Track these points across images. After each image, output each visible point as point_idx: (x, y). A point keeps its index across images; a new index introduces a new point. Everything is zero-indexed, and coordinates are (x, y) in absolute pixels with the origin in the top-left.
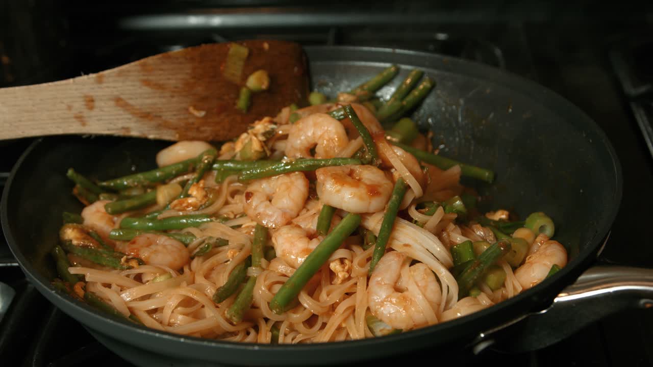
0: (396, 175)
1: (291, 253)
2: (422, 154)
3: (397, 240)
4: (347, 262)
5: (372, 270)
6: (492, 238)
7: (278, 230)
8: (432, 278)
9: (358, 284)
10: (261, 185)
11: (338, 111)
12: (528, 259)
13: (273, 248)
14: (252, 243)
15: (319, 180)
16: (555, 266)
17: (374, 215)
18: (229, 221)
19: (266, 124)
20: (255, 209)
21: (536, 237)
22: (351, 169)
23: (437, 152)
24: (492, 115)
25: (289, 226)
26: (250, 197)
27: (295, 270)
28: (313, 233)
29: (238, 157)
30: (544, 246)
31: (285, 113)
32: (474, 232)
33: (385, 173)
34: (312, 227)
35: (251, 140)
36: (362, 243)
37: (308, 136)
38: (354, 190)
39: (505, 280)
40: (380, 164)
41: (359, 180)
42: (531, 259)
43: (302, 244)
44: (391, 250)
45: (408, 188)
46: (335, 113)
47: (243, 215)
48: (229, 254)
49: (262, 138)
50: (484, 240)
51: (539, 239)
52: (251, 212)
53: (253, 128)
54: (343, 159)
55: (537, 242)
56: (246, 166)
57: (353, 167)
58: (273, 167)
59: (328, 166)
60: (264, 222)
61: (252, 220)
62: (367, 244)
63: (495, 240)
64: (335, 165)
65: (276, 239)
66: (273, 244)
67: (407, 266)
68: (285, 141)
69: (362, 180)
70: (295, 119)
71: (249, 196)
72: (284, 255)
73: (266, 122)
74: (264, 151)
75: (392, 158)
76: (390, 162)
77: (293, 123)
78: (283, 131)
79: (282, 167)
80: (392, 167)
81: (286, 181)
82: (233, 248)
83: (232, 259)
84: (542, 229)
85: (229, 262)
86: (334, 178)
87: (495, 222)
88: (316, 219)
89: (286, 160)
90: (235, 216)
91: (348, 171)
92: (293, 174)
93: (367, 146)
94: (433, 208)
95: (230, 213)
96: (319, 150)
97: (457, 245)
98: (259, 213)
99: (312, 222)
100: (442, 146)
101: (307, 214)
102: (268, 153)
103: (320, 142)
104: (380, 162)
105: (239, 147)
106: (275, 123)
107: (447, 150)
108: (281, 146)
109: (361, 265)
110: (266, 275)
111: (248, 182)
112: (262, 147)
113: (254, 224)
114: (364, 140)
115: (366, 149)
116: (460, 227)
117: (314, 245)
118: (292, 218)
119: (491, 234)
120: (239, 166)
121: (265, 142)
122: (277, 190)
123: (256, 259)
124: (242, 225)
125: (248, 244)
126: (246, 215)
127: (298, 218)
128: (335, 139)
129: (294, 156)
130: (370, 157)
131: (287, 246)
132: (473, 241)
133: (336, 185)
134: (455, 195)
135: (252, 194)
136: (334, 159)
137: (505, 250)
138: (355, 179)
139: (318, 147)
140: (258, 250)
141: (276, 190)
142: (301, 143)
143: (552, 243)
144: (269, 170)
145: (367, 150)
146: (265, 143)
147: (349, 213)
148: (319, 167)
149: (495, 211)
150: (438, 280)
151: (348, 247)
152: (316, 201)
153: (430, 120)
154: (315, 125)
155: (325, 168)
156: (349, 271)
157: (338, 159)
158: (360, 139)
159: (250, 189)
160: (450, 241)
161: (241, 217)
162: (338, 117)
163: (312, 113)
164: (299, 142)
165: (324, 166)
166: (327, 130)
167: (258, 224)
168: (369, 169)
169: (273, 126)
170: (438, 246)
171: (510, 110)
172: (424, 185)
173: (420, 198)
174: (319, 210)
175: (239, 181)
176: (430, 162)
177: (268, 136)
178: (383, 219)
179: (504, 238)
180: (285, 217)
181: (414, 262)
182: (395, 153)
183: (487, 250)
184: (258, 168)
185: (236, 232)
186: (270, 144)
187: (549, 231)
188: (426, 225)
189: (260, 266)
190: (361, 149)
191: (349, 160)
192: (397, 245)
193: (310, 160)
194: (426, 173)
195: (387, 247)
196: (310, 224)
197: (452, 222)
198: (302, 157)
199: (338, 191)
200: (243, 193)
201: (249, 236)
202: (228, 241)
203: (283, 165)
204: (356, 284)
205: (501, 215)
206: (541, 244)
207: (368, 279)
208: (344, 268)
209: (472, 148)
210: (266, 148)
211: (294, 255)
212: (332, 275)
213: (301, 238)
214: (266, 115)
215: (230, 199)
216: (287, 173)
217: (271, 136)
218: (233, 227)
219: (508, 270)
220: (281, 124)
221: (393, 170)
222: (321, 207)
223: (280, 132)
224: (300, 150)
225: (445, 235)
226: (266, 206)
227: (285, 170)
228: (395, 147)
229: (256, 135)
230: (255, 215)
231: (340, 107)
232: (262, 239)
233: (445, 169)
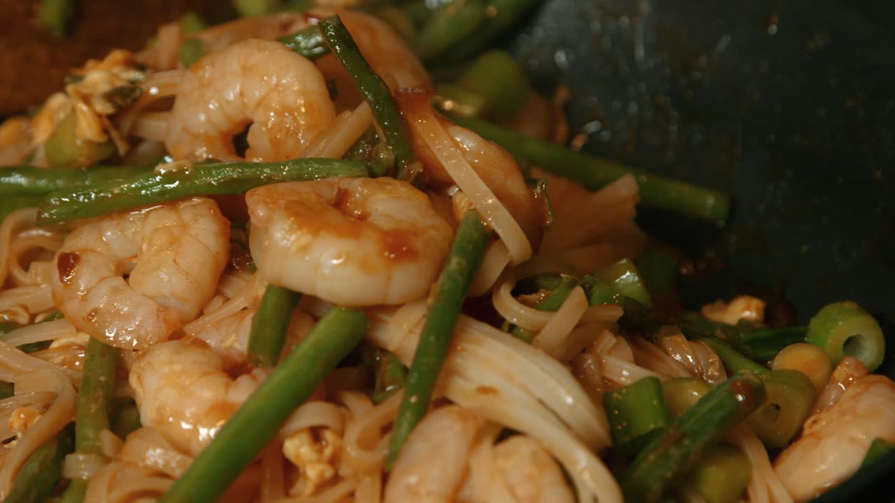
0: (462, 203)
1: (179, 416)
2: (536, 148)
3: (461, 375)
4: (329, 436)
5: (393, 457)
6: (714, 371)
7: (145, 353)
8: (553, 475)
9: (358, 494)
10: (101, 234)
11: (308, 33)
12: (811, 426)
13: (132, 403)
14: (77, 390)
15: (253, 220)
16: (878, 442)
17: (401, 311)
18: (13, 333)
19: (116, 70)
20: (84, 299)
21: (834, 368)
22: (339, 189)
23: (579, 142)
24: (724, 43)
25: (174, 343)
26: (72, 267)
27: (190, 461)
28: (240, 360)
29: (40, 160)
30: (851, 391)
31: (168, 39)
32: (667, 354)
33: (431, 199)
34: (237, 346)
35: (74, 110)
36: (369, 386)
37: (228, 102)
38: (346, 245)
39: (748, 480)
40: (419, 175)
41: (362, 218)
42: (817, 427)
43: (208, 391)
44: (445, 402)
45: (491, 237)
46: (299, 38)
47: (54, 314)
48: (15, 420)
49: (104, 108)
50: (696, 376)
51: (841, 372)
52: (72, 308)
53: (79, 79)
54: (319, 161)
55: (836, 381)
56: (60, 183)
57: (345, 184)
58: (133, 186)
59: (278, 182)
60: (111, 335)
61: (78, 330)
62: (383, 388)
63: (725, 374)
64: (299, 178)
65: (139, 378)
66: (133, 391)
67: (486, 447)
68: (165, 115)
69: (370, 219)
70: (192, 56)
71: (67, 263)
72: (161, 421)
73: (116, 63)
74: (110, 141)
75: (449, 157)
76: (443, 169)
77: (187, 67)
78: (159, 87)
79: (158, 183)
80: (451, 183)
81: (167, 223)
82: (26, 405)
83: (23, 433)
84: (851, 344)
85: (14, 443)
86: (296, 214)
87: (726, 327)
88: (248, 322)
89: (169, 164)
90: (33, 317)
91: (331, 194)
92: (187, 204)
93: (384, 128)
94: (556, 291)
95: (19, 310)
96: (255, 138)
97: (620, 387)
98: (96, 311)
99: (237, 331)
100: (593, 126)
101: (225, 310)
102: (122, 148)
103: (258, 117)
104: (417, 168)
105: (42, 130)
106: (141, 68)
107: (606, 135)
108: (154, 127)
109: (366, 444)
110: (114, 477)
111: (65, 226)
112: (105, 131)
113: (84, 338)
114: (375, 112)
115: (380, 134)
116: (632, 341)
117: (241, 392)
118: (185, 322)
119: (714, 358)
120: (42, 183)
121: (110, 117)
122: (145, 247)
123: (86, 432)
124: (51, 341)
125: (67, 394)
126: (62, 316)
127: (200, 322)
128: (298, 109)
129: (191, 156)
130: (393, 157)
131: (168, 396)
132: (663, 379)
133: (299, 233)
134: (620, 258)
135: (77, 258)
136: (298, 161)
137: (746, 402)
138: (351, 215)
139: (253, 129)
140: (94, 408)
141: (140, 248)
142: (209, 120)
143: (874, 382)
144: (122, 194)
145: (384, 139)
146: (111, 121)
147: (334, 305)
148: (255, 183)
149: (728, 299)
150: (569, 481)
151: (332, 397)
152: (247, 276)
153: (561, 57)
154: (246, 70)
155: (271, 186)
156: (334, 461)
157: (308, 161)
158: (364, 110)
159: (72, 244)
160: (604, 378)
161: (45, 320)
162: (310, 49)
163: (238, 39)
164: (202, 117)
165: (270, 180)
166: (277, 85)
167: (92, 337)
168: (388, 187)
169: (135, 75)
170: (570, 393)
171: (773, 29)
172: (535, 231)
173: (524, 264)
174: (256, 299)
175: (40, 223)
176: (556, 169)
177: (120, 102)
178: (424, 321)
179: (747, 371)
180: (165, 320)
181: (505, 434)
182: (456, 144)
183: (702, 401)
184: (91, 187)
185: (32, 362)
186: (126, 124)
187: (871, 350)
188: (539, 337)
189: (98, 452)
190: (368, 137)
191: (337, 165)
192: (462, 389)
193: (231, 166)
194: (541, 200)
195: (434, 396)
196: (233, 338)
197: (611, 331)
198: (210, 156)
199: (305, 249)
200: (52, 254)
201: (70, 372)
202: (12, 385)
203: (158, 179)
204: (352, 495)
205: (744, 310)
206: (847, 384)
207: (385, 478)
208: (320, 451)
209: (674, 128)
210: (114, 134)
211: (187, 422)
212: (289, 471)
213: (206, 374)
214: (118, 45)
215: (18, 273)
216: (170, 200)
217: (129, 101)
218: (27, 349)
219: (756, 454)
220: (156, 69)
221: (453, 191)
222: (261, 291)
223: (154, 91)
224: (207, 140)
225: (590, 361)
226: (115, 291)
227: (164, 192)
228: (458, 128)
229: (86, 99)
230: (84, 314)
231: (314, 21)
232: (102, 379)
233: (594, 187)
